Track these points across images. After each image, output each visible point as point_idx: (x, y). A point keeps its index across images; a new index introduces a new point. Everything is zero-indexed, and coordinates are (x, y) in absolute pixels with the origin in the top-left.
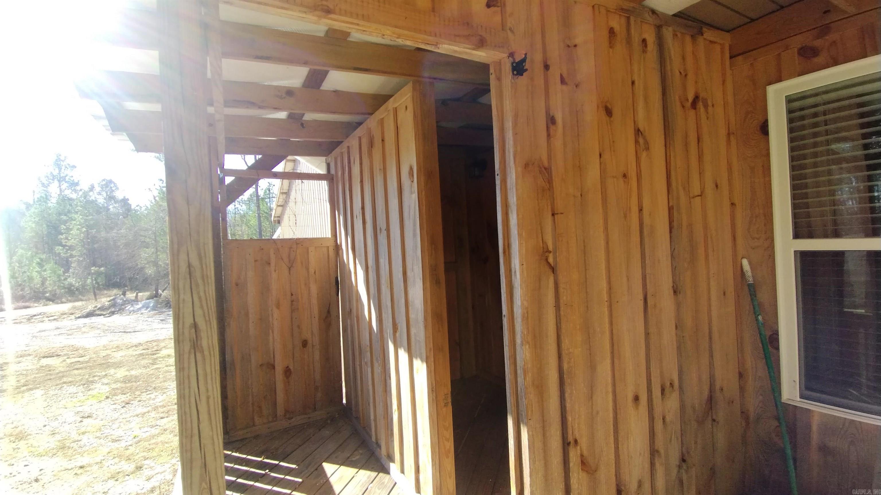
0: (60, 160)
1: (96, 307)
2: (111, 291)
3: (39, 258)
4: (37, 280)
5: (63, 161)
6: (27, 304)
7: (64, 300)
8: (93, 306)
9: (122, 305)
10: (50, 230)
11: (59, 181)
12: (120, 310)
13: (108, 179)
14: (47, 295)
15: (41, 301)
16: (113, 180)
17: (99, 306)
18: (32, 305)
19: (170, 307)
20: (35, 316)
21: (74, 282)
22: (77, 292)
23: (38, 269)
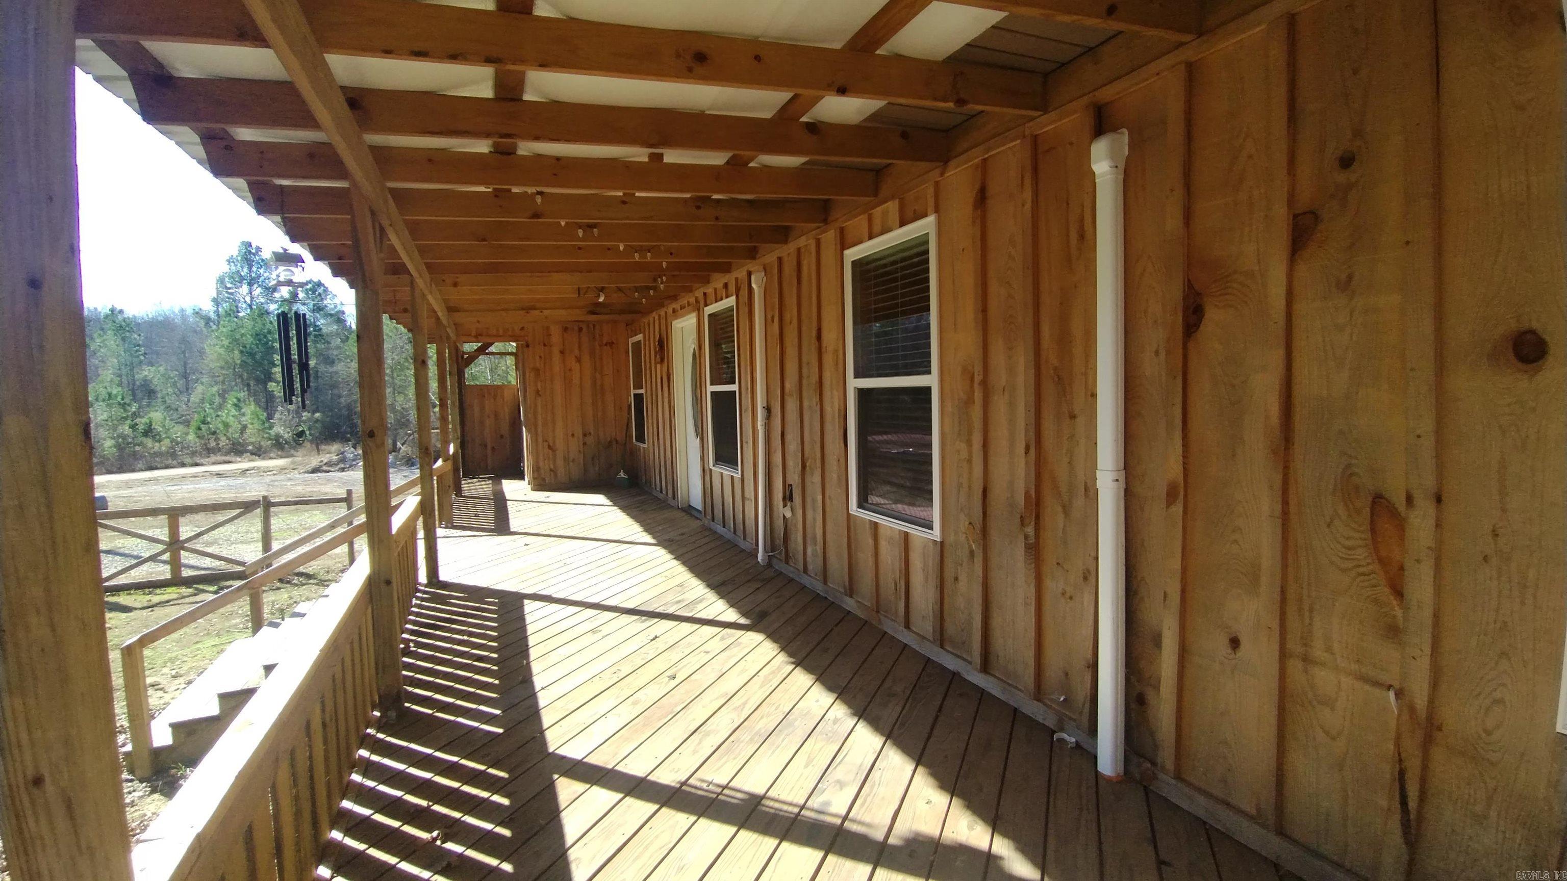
0: (250, 252)
1: (322, 461)
2: (330, 447)
3: (236, 398)
4: (235, 426)
5: (254, 254)
6: (227, 458)
7: (272, 455)
8: (319, 460)
9: (354, 460)
10: (244, 358)
11: (250, 284)
12: (351, 466)
13: (316, 280)
14: (250, 448)
15: (245, 455)
16: (323, 282)
17: (325, 462)
18: (233, 459)
19: (413, 465)
20: (247, 470)
21: (282, 432)
22: (286, 446)
23: (234, 412)
